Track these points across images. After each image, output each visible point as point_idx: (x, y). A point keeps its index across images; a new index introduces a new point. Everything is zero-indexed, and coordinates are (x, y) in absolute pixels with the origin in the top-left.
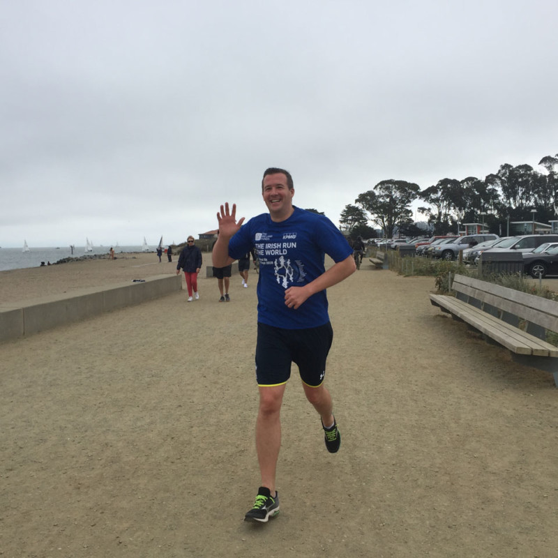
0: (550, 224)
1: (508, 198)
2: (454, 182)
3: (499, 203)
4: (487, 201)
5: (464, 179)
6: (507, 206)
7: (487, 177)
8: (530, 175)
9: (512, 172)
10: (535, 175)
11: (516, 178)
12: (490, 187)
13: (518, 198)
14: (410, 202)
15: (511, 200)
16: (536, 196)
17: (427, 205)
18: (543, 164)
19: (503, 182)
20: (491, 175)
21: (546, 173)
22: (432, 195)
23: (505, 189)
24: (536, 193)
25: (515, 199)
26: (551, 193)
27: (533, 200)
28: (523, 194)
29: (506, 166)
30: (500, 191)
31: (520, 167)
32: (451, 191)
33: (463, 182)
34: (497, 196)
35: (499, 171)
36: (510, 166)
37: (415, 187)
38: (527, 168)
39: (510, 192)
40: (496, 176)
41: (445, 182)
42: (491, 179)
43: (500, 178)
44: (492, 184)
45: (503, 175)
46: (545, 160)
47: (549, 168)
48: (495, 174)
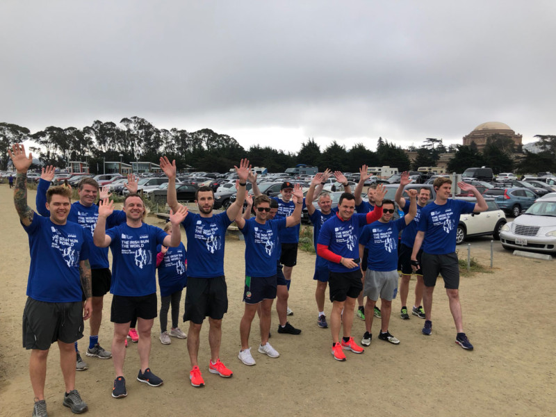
0: (131, 164)
1: (100, 144)
2: (59, 130)
3: (94, 148)
4: (85, 146)
5: (67, 128)
6: (100, 150)
7: (84, 128)
8: (114, 130)
9: (102, 126)
10: (118, 131)
11: (105, 131)
12: (87, 135)
13: (107, 145)
14: (21, 141)
15: (102, 145)
16: (119, 144)
17: (37, 145)
18: (123, 123)
19: (96, 133)
20: (87, 127)
21: (125, 129)
22: (41, 138)
23: (98, 138)
24: (119, 142)
25: (105, 145)
26: (129, 143)
27: (117, 147)
28: (111, 142)
29: (98, 122)
30: (94, 138)
31: (108, 123)
32: (58, 136)
33: (66, 130)
34: (91, 143)
35: (93, 125)
36: (101, 122)
37: (26, 131)
38: (113, 124)
39: (102, 141)
40: (91, 128)
41: (51, 129)
42: (87, 130)
43: (94, 130)
44: (89, 134)
45: (96, 128)
46: (124, 120)
47: (127, 126)
48: (90, 126)
